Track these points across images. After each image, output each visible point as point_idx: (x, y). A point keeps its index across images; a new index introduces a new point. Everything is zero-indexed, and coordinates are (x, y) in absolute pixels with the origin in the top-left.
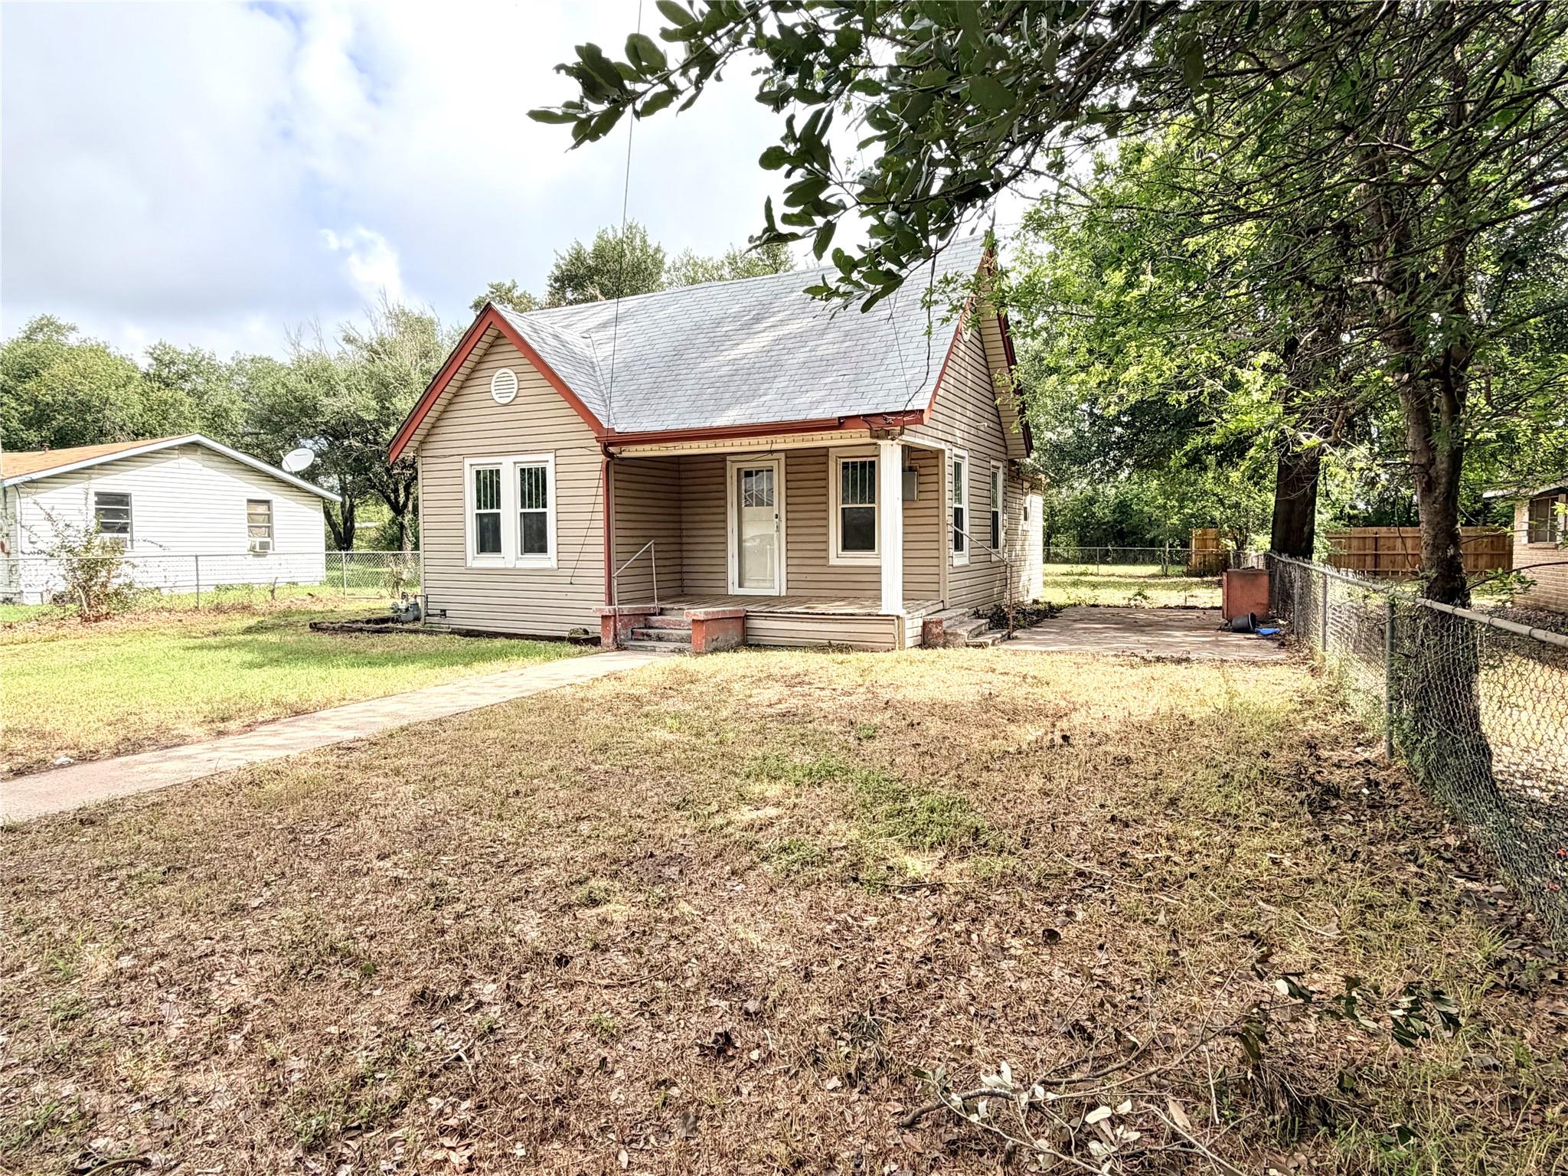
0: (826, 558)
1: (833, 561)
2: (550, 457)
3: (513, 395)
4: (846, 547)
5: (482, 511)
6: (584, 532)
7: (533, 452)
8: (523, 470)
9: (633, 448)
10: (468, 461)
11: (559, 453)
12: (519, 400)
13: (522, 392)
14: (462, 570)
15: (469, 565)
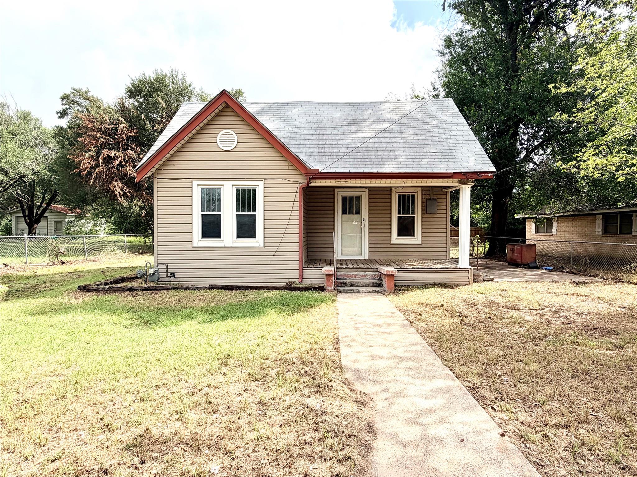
0: (390, 240)
1: (393, 242)
2: (261, 183)
3: (234, 146)
4: (399, 235)
5: (206, 213)
6: (285, 226)
7: (248, 179)
8: (238, 190)
9: (318, 181)
10: (195, 183)
11: (266, 181)
12: (237, 149)
13: (240, 145)
14: (190, 248)
15: (195, 245)
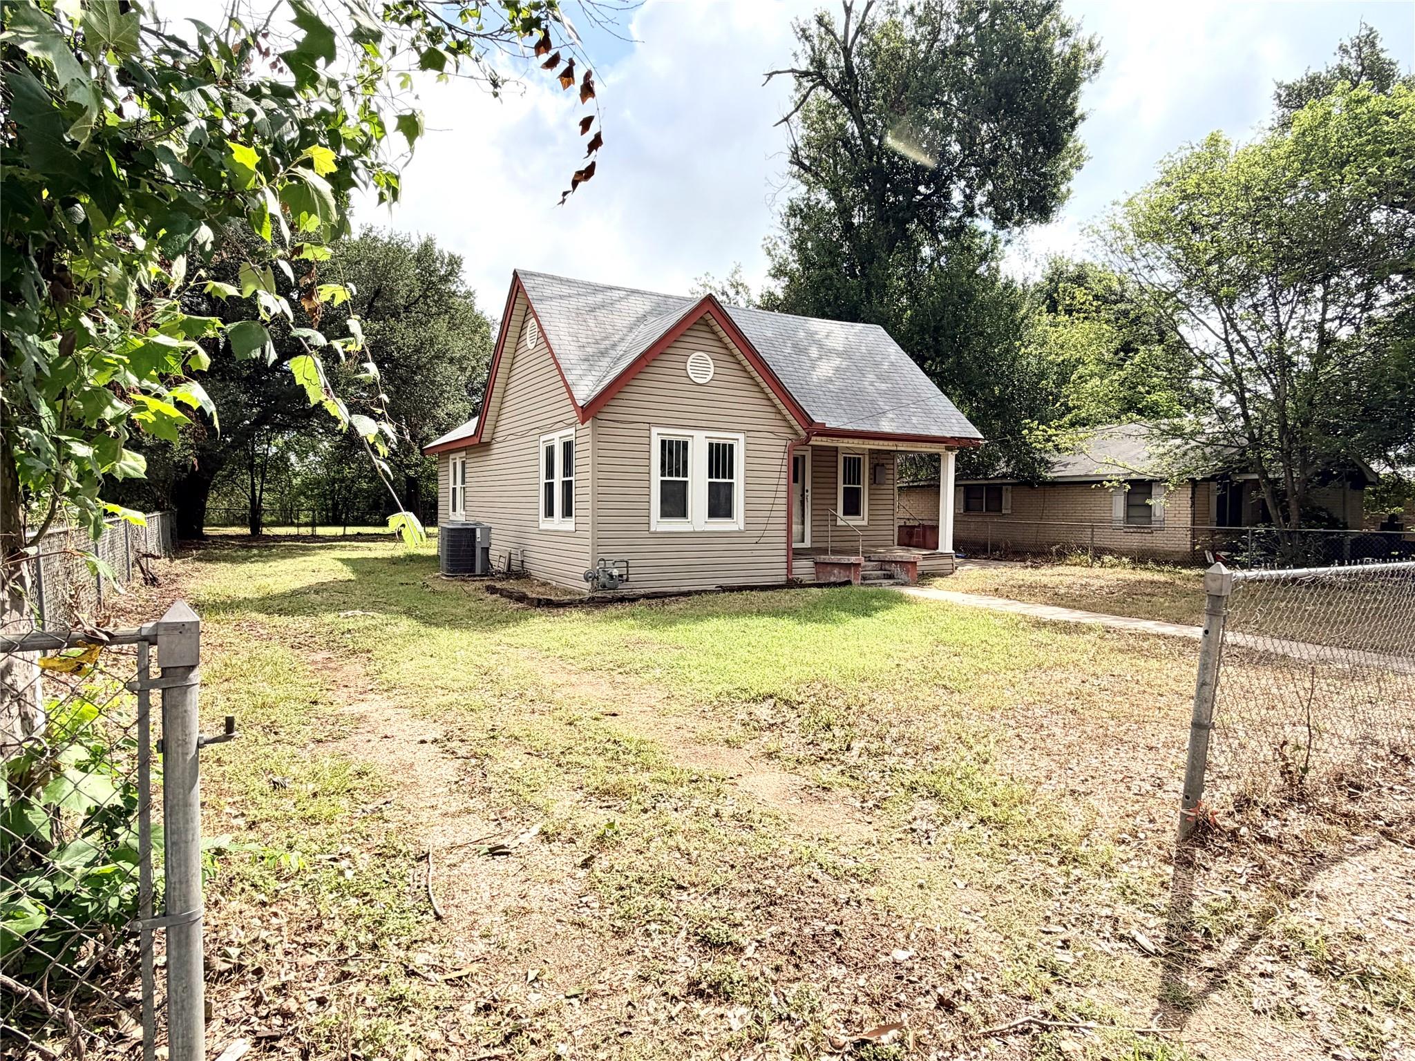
0: (836, 520)
1: (839, 522)
2: (741, 437)
3: (709, 378)
4: (845, 513)
6: (771, 501)
7: (726, 430)
8: (711, 445)
10: (655, 431)
11: (748, 434)
12: (713, 383)
13: (717, 377)
14: (646, 534)
15: (652, 529)
